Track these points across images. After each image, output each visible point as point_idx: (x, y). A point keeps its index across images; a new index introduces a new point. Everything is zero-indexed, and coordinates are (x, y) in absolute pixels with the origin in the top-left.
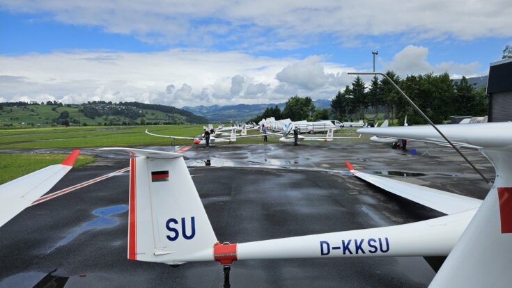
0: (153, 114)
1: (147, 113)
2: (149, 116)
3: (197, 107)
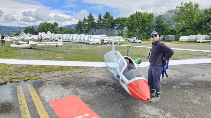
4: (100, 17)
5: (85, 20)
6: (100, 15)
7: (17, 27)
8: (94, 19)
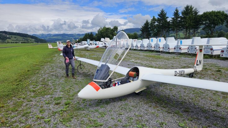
0: (15, 38)
1: (12, 37)
2: (13, 39)
3: (40, 35)
4: (176, 14)
5: (154, 19)
6: (176, 10)
7: (77, 34)
8: (167, 18)
